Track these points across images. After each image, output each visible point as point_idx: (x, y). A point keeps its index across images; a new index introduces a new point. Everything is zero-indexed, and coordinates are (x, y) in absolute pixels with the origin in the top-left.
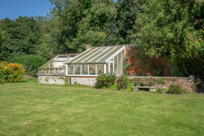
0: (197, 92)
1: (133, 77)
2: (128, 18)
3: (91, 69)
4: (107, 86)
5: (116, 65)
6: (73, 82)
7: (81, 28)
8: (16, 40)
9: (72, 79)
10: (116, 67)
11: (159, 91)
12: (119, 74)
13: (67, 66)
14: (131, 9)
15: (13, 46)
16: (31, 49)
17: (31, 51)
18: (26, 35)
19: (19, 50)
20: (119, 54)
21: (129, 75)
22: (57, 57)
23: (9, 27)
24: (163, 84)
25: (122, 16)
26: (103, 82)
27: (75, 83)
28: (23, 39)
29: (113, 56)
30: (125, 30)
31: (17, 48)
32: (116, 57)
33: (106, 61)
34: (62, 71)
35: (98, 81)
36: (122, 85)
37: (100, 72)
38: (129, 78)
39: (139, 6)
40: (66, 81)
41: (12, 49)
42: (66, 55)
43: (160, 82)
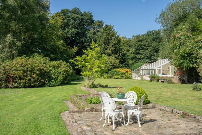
0: (182, 83)
8: (143, 50)
13: (141, 71)
15: (141, 55)
16: (153, 57)
17: (153, 58)
18: (149, 46)
19: (144, 58)
20: (167, 64)
22: (144, 65)
23: (138, 41)
27: (144, 79)
28: (148, 49)
29: (160, 66)
31: (143, 57)
32: (164, 66)
33: (154, 68)
40: (141, 78)
41: (140, 58)
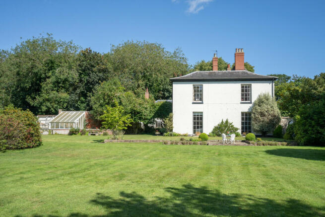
1: (88, 130)
2: (88, 82)
3: (66, 125)
4: (75, 134)
5: (79, 123)
6: (54, 133)
7: (45, 88)
9: (54, 131)
10: (79, 124)
11: (99, 135)
12: (82, 128)
13: (50, 124)
14: (91, 75)
20: (82, 117)
21: (87, 128)
24: (101, 132)
25: (83, 79)
26: (73, 132)
27: (56, 133)
29: (78, 119)
30: (86, 92)
32: (80, 119)
33: (75, 121)
34: (47, 127)
35: (70, 132)
36: (83, 133)
37: (71, 127)
38: (87, 130)
39: (97, 73)
40: (50, 132)
42: (45, 116)
43: (100, 132)
